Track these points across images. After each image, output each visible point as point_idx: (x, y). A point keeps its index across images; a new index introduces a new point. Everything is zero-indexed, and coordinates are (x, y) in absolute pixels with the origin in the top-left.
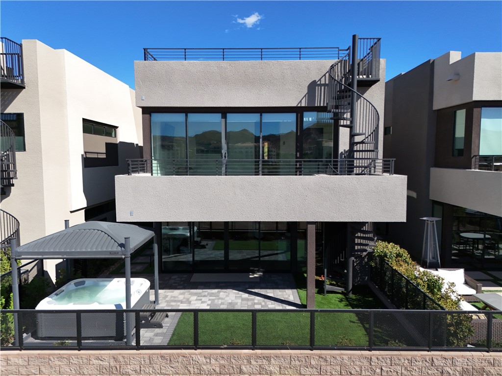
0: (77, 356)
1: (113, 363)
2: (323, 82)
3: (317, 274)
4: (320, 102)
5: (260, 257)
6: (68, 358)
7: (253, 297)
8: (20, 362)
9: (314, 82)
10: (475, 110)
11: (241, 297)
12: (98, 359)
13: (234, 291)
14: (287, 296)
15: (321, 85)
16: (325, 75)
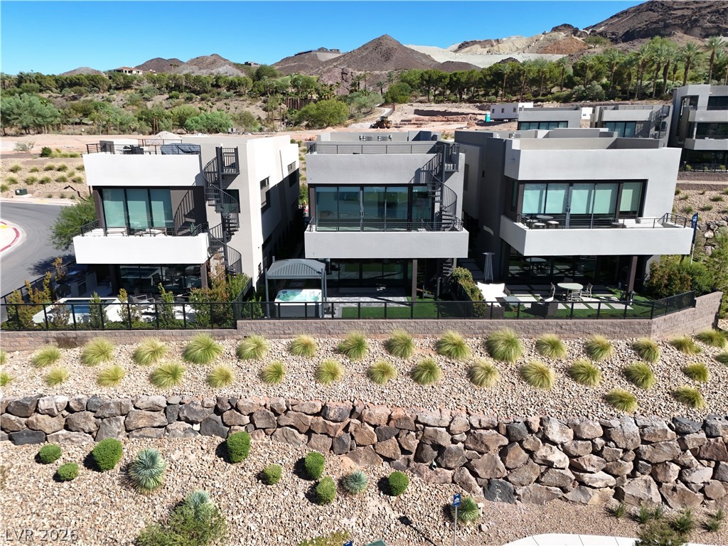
0: (306, 323)
1: (322, 325)
2: (425, 169)
3: (417, 287)
4: (423, 181)
5: (383, 276)
6: (302, 323)
8: (280, 325)
9: (419, 169)
10: (520, 185)
11: (373, 300)
12: (315, 323)
15: (424, 171)
16: (426, 165)
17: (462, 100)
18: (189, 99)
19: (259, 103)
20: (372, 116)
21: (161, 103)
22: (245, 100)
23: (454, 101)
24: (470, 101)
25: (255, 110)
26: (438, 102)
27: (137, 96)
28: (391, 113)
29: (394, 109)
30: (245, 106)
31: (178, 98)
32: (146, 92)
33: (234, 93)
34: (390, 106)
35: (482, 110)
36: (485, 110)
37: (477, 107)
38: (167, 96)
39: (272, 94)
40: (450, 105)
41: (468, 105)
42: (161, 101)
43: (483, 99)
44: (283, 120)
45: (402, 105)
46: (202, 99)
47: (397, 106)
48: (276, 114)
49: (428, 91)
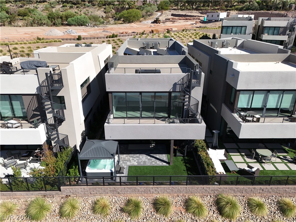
1: (114, 189)
2: (179, 83)
4: (178, 90)
7: (151, 158)
9: (176, 83)
10: (238, 92)
11: (147, 158)
13: (145, 155)
14: (163, 158)
16: (180, 80)
17: (193, 9)
18: (71, 7)
19: (102, 9)
20: (152, 16)
21: (59, 9)
22: (96, 8)
23: (189, 10)
24: (196, 9)
25: (101, 13)
26: (182, 10)
27: (48, 6)
28: (161, 15)
29: (162, 13)
30: (96, 11)
31: (66, 7)
32: (52, 4)
33: (91, 4)
34: (160, 11)
35: (202, 14)
36: (203, 14)
37: (200, 12)
38: (61, 5)
39: (108, 5)
40: (187, 11)
41: (196, 11)
42: (59, 8)
43: (202, 8)
44: (113, 18)
45: (166, 11)
46: (77, 7)
47: (164, 12)
48: (110, 15)
49: (178, 5)
